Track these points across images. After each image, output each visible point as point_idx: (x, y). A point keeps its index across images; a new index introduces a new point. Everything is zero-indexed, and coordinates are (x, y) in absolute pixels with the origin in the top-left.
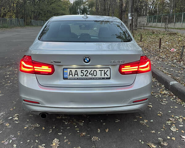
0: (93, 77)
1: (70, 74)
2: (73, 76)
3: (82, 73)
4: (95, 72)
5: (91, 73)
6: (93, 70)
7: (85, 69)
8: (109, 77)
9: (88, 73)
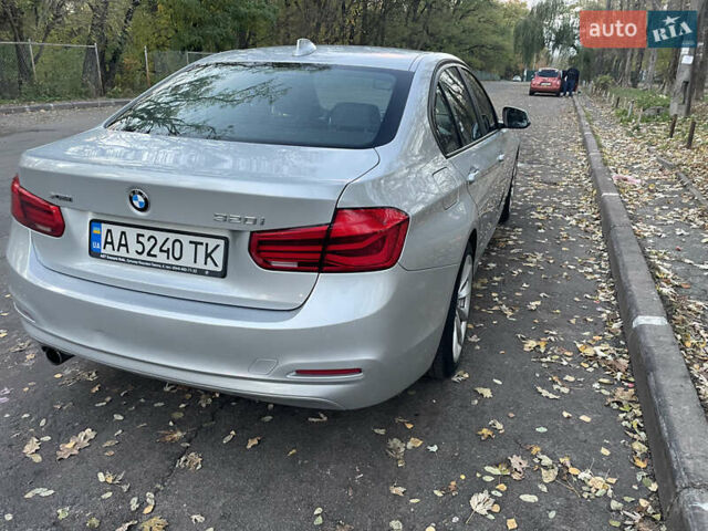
0: (172, 261)
1: (106, 242)
2: (116, 248)
3: (138, 242)
4: (177, 245)
5: (165, 248)
6: (173, 237)
7: (148, 233)
8: (220, 269)
9: (157, 247)
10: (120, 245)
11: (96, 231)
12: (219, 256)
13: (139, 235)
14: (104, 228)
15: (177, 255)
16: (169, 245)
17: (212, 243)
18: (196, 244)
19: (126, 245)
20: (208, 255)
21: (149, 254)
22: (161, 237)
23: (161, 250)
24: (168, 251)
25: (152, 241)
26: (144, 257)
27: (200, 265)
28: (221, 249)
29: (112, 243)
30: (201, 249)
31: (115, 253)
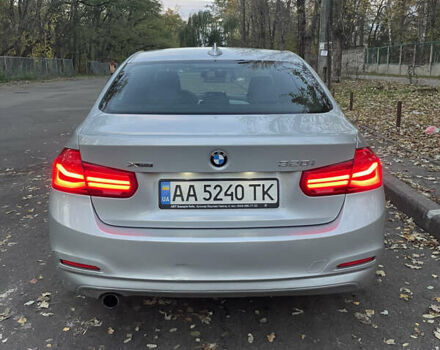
0: (236, 201)
1: (175, 195)
2: (185, 199)
3: (205, 191)
4: (239, 189)
5: (229, 193)
6: (235, 183)
7: (214, 183)
8: (275, 201)
9: (223, 192)
10: (189, 195)
11: (165, 188)
12: (273, 192)
13: (205, 186)
14: (173, 185)
15: (239, 196)
16: (232, 190)
17: (267, 184)
18: (255, 186)
19: (195, 195)
20: (265, 193)
21: (215, 199)
22: (225, 185)
23: (226, 194)
24: (231, 195)
25: (218, 189)
26: (212, 202)
27: (259, 200)
28: (275, 188)
29: (181, 195)
30: (259, 190)
31: (185, 202)
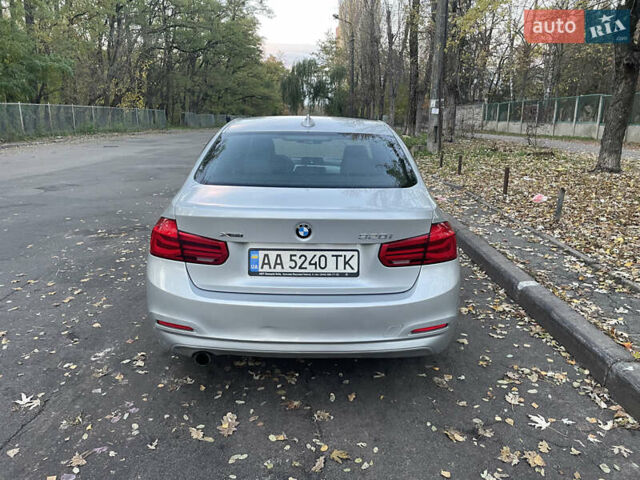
0: (319, 270)
1: (264, 264)
2: (272, 266)
3: (291, 260)
4: (323, 259)
5: (313, 262)
6: (319, 254)
7: (299, 253)
8: (356, 271)
9: (307, 262)
10: (276, 264)
11: (254, 256)
12: (354, 262)
13: (291, 256)
14: (262, 254)
15: (323, 265)
16: (316, 259)
17: (349, 255)
18: (337, 256)
19: (281, 264)
20: (346, 263)
21: (300, 268)
22: (310, 255)
23: (310, 264)
24: (315, 264)
25: (303, 258)
26: (297, 270)
27: (341, 269)
28: (356, 258)
29: (269, 264)
30: (341, 260)
31: (272, 270)
